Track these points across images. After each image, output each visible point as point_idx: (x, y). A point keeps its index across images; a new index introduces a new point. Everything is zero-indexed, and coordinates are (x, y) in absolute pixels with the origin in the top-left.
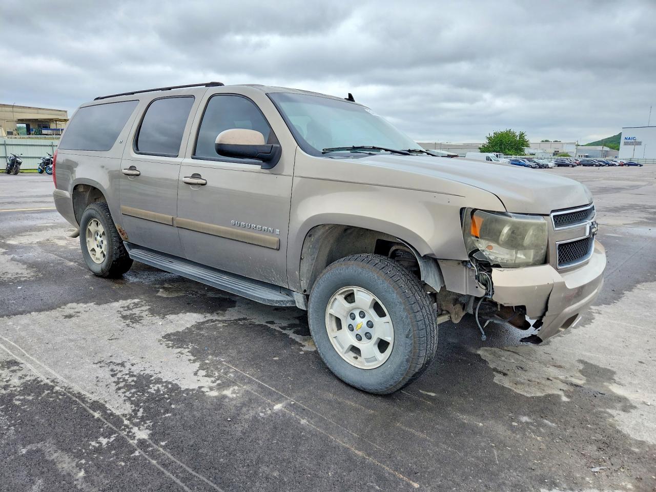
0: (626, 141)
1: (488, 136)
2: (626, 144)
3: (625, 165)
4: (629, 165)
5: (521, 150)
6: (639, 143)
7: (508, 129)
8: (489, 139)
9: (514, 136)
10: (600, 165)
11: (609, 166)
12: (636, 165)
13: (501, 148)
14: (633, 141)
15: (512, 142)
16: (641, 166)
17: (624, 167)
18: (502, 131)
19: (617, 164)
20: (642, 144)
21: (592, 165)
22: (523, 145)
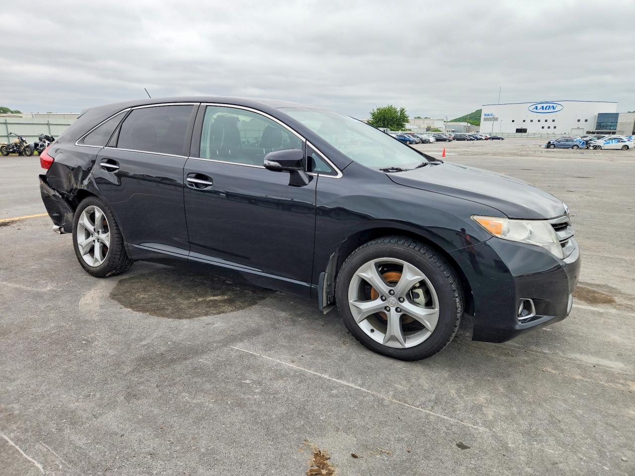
0: (486, 117)
1: (372, 112)
2: (485, 119)
3: (490, 138)
4: (493, 138)
5: (403, 126)
6: (496, 119)
7: (390, 105)
8: (373, 115)
9: (395, 112)
10: (471, 140)
11: (477, 140)
12: (499, 139)
13: (384, 124)
14: (491, 117)
15: (393, 118)
16: (503, 139)
17: (489, 140)
19: (484, 138)
20: (499, 119)
21: (464, 140)
22: (404, 121)
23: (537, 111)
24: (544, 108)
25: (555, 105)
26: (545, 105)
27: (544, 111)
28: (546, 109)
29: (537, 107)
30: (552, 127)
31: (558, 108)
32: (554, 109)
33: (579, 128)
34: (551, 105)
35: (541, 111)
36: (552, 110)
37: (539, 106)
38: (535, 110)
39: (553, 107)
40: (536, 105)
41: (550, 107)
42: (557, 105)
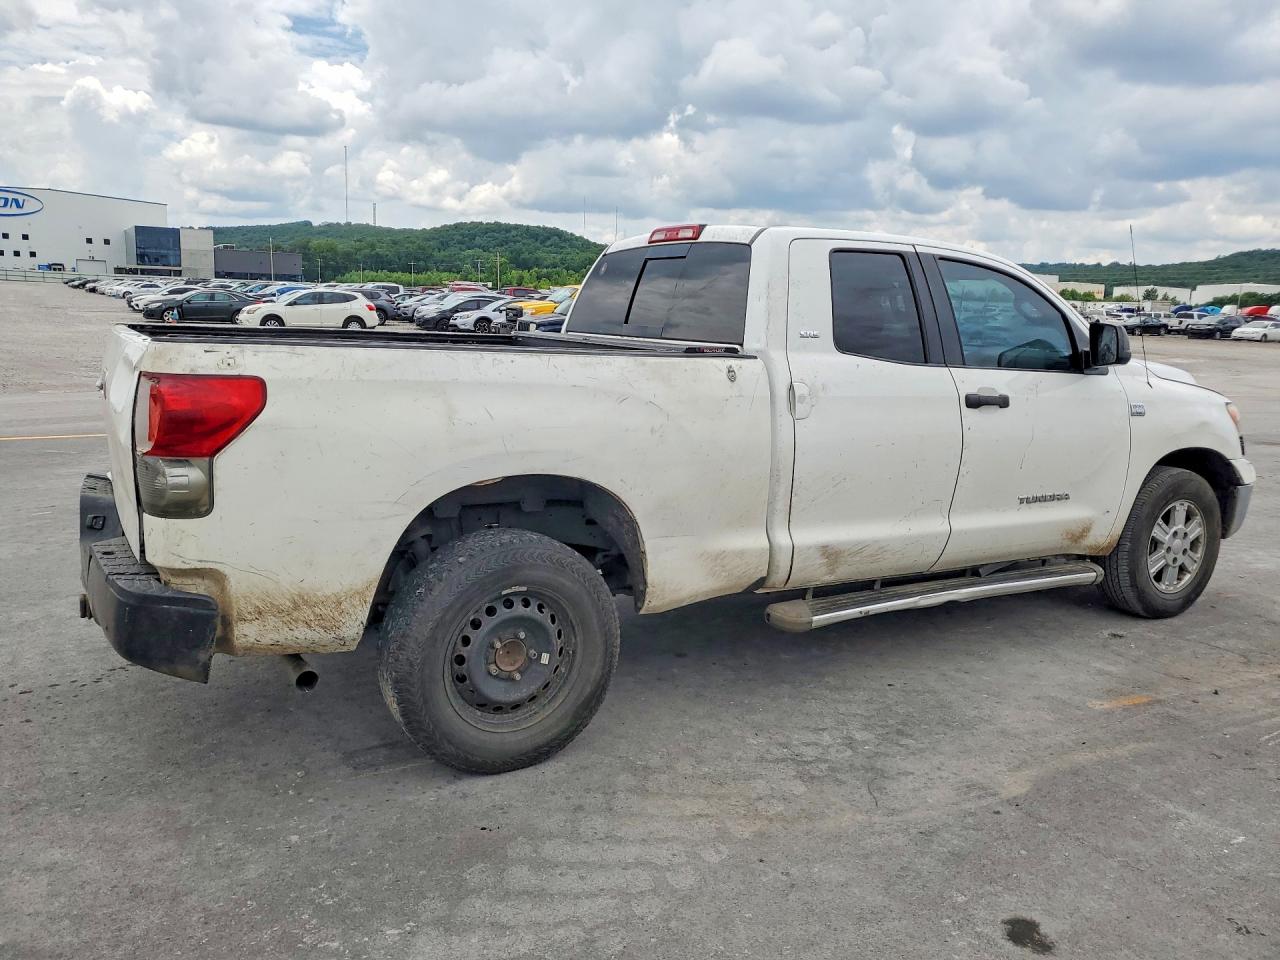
25: (20, 198)
30: (25, 254)
31: (30, 205)
32: (18, 206)
34: (10, 196)
36: (14, 210)
39: (16, 201)
41: (6, 200)
42: (26, 197)
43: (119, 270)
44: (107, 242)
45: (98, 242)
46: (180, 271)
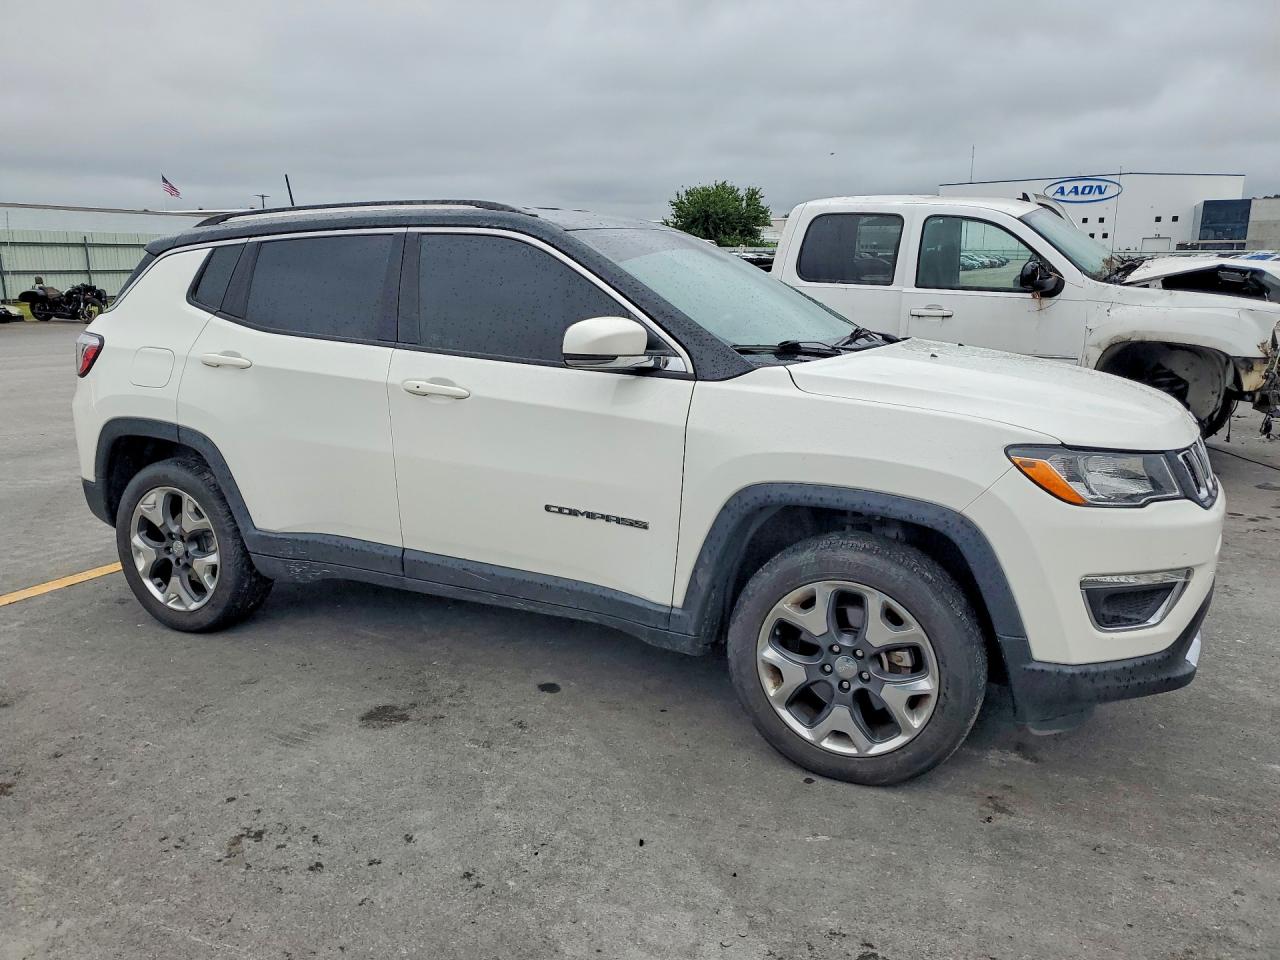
5: (754, 234)
7: (719, 182)
8: (679, 207)
9: (737, 199)
18: (705, 184)
23: (1063, 198)
24: (1080, 190)
25: (1103, 184)
26: (1080, 185)
27: (1080, 198)
28: (1083, 193)
29: (1062, 188)
30: (1099, 235)
31: (1111, 190)
32: (1101, 192)
33: (1158, 237)
34: (1095, 184)
35: (1072, 197)
36: (1097, 196)
37: (1068, 187)
38: (1058, 196)
39: (1099, 187)
40: (1062, 185)
41: (1092, 187)
42: (1109, 184)
43: (1181, 246)
44: (1175, 219)
45: (1167, 219)
46: (1245, 244)
